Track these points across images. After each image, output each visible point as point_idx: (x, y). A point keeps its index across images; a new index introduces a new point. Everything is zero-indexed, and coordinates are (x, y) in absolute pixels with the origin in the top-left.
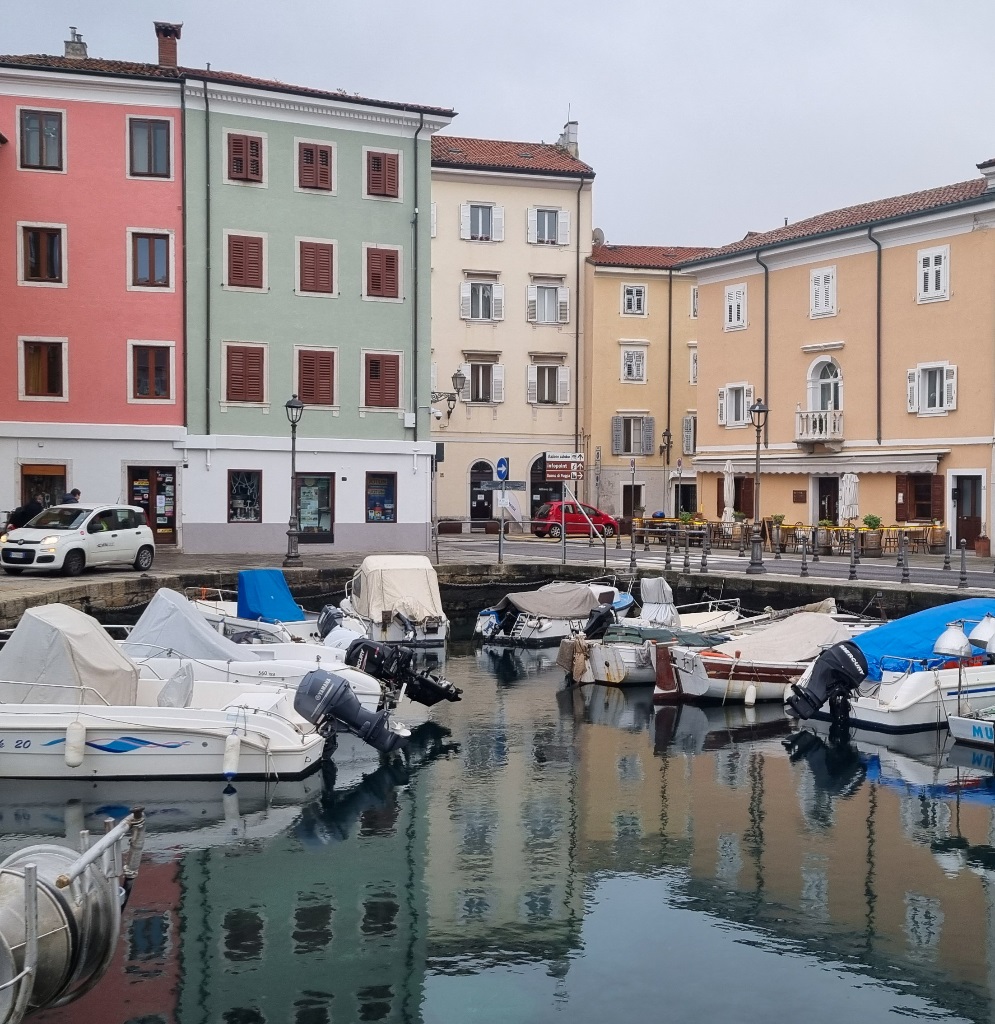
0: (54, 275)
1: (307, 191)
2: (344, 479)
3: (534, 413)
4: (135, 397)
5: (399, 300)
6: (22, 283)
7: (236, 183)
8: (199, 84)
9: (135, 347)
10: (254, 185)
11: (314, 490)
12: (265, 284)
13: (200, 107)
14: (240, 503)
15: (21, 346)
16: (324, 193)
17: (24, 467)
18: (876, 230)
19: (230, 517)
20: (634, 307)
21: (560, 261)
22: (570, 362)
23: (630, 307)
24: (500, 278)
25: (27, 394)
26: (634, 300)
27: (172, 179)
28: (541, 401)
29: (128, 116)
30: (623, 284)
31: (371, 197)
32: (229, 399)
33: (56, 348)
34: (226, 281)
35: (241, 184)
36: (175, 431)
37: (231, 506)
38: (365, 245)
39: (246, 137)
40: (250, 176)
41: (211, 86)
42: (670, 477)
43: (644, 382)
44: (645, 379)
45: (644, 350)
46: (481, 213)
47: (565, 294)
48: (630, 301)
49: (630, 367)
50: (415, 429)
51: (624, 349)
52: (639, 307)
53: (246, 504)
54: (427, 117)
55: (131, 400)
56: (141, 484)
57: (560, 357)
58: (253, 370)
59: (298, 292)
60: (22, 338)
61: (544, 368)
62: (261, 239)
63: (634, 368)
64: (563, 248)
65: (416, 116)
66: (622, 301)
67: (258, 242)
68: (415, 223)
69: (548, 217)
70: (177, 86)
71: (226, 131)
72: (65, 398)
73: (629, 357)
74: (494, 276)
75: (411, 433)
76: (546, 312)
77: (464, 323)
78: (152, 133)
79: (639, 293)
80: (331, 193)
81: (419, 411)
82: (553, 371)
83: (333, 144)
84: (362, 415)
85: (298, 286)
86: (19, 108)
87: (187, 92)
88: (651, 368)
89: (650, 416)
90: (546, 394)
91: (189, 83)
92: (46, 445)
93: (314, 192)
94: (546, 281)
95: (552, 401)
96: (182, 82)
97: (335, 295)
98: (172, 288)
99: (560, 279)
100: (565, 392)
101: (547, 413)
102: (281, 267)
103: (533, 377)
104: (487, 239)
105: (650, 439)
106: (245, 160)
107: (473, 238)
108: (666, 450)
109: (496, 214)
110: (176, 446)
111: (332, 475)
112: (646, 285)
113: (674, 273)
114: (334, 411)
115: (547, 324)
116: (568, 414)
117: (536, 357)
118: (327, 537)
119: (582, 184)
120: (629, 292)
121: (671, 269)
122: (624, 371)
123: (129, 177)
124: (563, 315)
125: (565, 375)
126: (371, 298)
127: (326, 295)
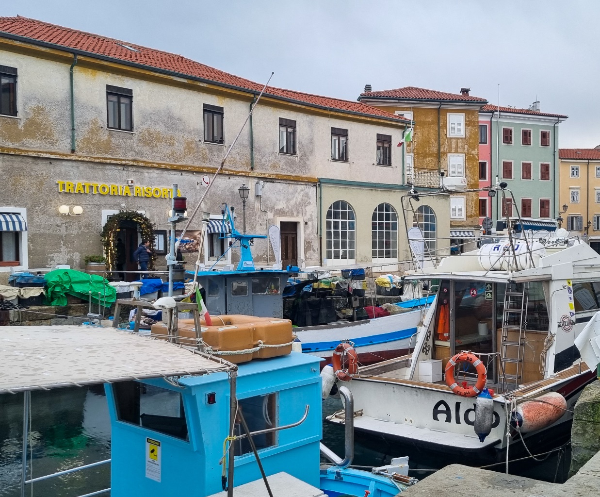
1: (524, 146)
5: (550, 181)
7: (505, 144)
9: (479, 200)
10: (510, 145)
12: (513, 178)
13: (496, 120)
16: (529, 146)
20: (575, 174)
23: (573, 175)
26: (575, 172)
27: (487, 144)
30: (571, 166)
31: (542, 146)
32: (503, 216)
34: (502, 177)
38: (540, 163)
39: (508, 129)
40: (509, 142)
41: (501, 113)
42: (589, 239)
43: (579, 203)
44: (579, 201)
45: (578, 191)
48: (573, 172)
49: (573, 197)
51: (571, 190)
52: (577, 175)
54: (560, 119)
63: (575, 197)
65: (557, 119)
66: (570, 172)
67: (511, 163)
68: (554, 154)
71: (502, 127)
73: (573, 193)
79: (577, 169)
80: (531, 146)
81: (556, 219)
83: (532, 130)
85: (522, 178)
87: (494, 116)
88: (581, 197)
89: (581, 216)
91: (495, 113)
93: (526, 146)
97: (532, 180)
98: (487, 180)
102: (517, 171)
105: (581, 224)
106: (508, 137)
108: (587, 229)
112: (579, 166)
113: (590, 161)
120: (573, 169)
121: (589, 160)
122: (571, 199)
126: (542, 181)
127: (529, 180)
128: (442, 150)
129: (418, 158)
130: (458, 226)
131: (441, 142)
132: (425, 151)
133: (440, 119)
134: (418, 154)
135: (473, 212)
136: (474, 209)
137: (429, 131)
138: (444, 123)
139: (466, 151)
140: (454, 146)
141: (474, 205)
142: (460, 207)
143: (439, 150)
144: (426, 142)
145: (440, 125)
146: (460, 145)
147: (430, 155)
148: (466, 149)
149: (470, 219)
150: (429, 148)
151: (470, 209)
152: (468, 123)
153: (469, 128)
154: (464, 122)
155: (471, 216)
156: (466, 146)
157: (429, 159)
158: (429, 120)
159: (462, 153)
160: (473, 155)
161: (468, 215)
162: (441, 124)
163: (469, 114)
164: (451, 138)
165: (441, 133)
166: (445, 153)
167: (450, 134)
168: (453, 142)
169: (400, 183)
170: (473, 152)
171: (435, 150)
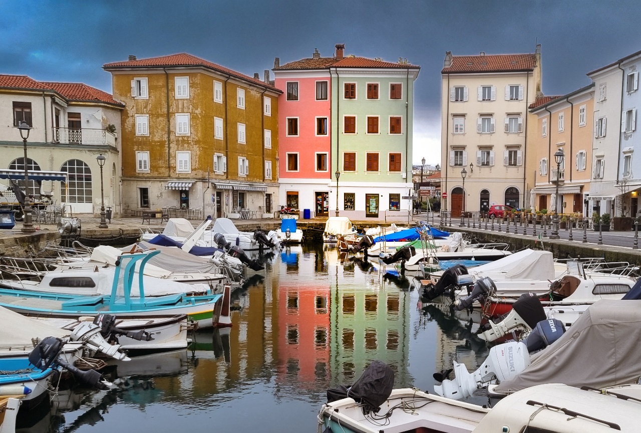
0: (296, 133)
1: (370, 99)
2: (382, 196)
3: (507, 170)
4: (318, 170)
5: (401, 134)
6: (287, 136)
7: (347, 99)
8: (334, 69)
9: (317, 154)
10: (353, 99)
11: (374, 199)
12: (356, 132)
13: (336, 76)
14: (349, 204)
15: (287, 155)
16: (376, 100)
17: (287, 192)
18: (569, 98)
19: (345, 208)
21: (520, 107)
22: (523, 149)
24: (494, 116)
25: (289, 170)
27: (328, 100)
28: (510, 164)
29: (316, 81)
31: (392, 100)
32: (344, 170)
33: (296, 155)
34: (344, 132)
35: (349, 99)
36: (328, 181)
37: (345, 205)
38: (390, 116)
39: (350, 84)
40: (351, 97)
41: (338, 69)
46: (487, 90)
47: (521, 120)
50: (406, 178)
53: (351, 204)
55: (316, 171)
56: (320, 197)
57: (518, 147)
58: (352, 160)
59: (367, 134)
60: (287, 153)
61: (512, 151)
62: (355, 117)
64: (521, 101)
65: (406, 70)
67: (354, 118)
68: (407, 107)
69: (514, 90)
70: (328, 70)
71: (344, 83)
72: (298, 171)
74: (491, 115)
75: (405, 180)
76: (513, 128)
77: (479, 135)
78: (322, 85)
80: (378, 100)
81: (408, 173)
82: (516, 152)
83: (379, 83)
84: (388, 174)
85: (367, 132)
86: (287, 82)
87: (332, 72)
90: (512, 161)
91: (331, 69)
92: (293, 185)
93: (372, 100)
94: (512, 116)
95: (515, 165)
96: (329, 69)
97: (379, 134)
98: (327, 135)
99: (519, 114)
100: (520, 161)
101: (512, 170)
102: (361, 125)
103: (507, 155)
104: (489, 100)
106: (349, 92)
107: (483, 100)
109: (493, 90)
110: (328, 185)
111: (378, 194)
114: (378, 173)
115: (513, 133)
116: (521, 170)
117: (508, 147)
118: (376, 216)
119: (528, 74)
123: (316, 100)
124: (520, 129)
125: (520, 154)
126: (391, 134)
127: (376, 134)
128: (171, 111)
129: (152, 118)
130: (184, 178)
131: (170, 104)
132: (158, 112)
133: (169, 82)
134: (152, 115)
135: (197, 165)
136: (197, 163)
137: (160, 94)
138: (172, 86)
139: (190, 111)
140: (180, 106)
141: (197, 159)
142: (186, 162)
143: (168, 111)
144: (158, 104)
145: (169, 89)
146: (185, 105)
147: (162, 116)
148: (191, 109)
149: (195, 172)
150: (161, 109)
151: (194, 164)
152: (192, 85)
153: (192, 89)
154: (189, 84)
155: (195, 169)
156: (191, 106)
157: (161, 119)
158: (161, 84)
159: (187, 113)
160: (196, 114)
161: (193, 168)
162: (170, 87)
163: (192, 77)
164: (178, 99)
165: (170, 95)
166: (173, 113)
167: (177, 96)
168: (180, 102)
169: (43, 141)
170: (196, 111)
171: (165, 110)
